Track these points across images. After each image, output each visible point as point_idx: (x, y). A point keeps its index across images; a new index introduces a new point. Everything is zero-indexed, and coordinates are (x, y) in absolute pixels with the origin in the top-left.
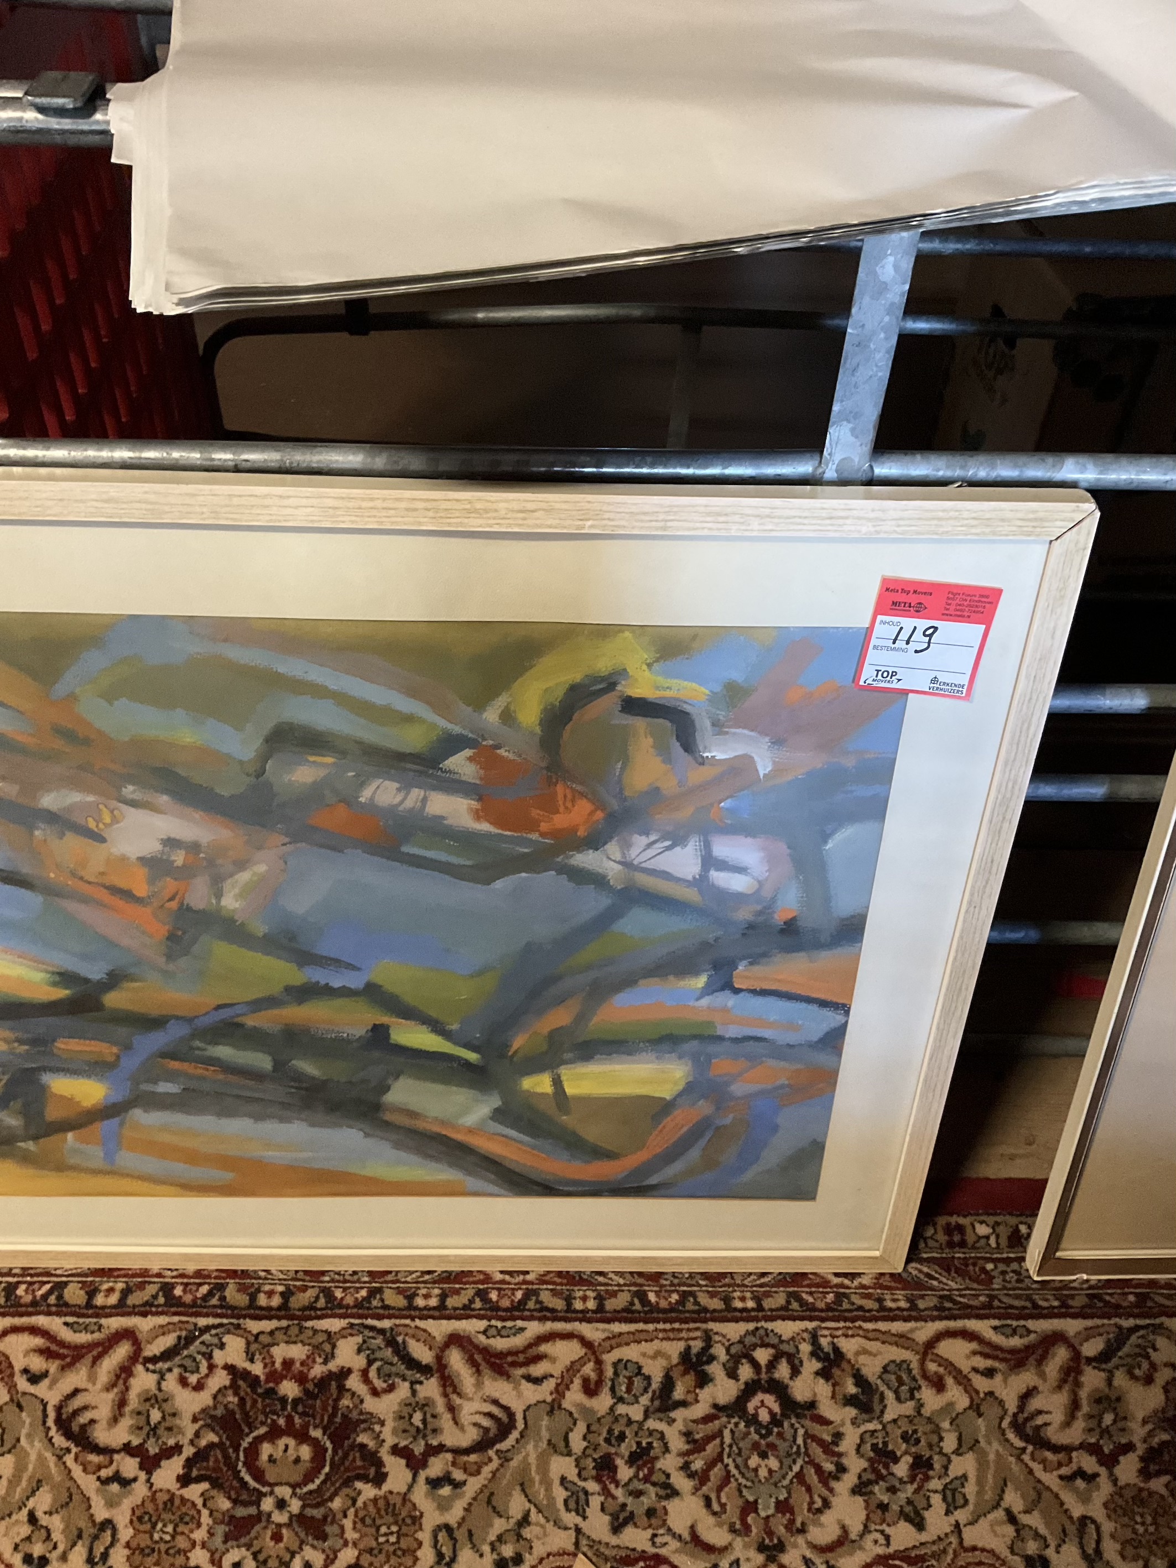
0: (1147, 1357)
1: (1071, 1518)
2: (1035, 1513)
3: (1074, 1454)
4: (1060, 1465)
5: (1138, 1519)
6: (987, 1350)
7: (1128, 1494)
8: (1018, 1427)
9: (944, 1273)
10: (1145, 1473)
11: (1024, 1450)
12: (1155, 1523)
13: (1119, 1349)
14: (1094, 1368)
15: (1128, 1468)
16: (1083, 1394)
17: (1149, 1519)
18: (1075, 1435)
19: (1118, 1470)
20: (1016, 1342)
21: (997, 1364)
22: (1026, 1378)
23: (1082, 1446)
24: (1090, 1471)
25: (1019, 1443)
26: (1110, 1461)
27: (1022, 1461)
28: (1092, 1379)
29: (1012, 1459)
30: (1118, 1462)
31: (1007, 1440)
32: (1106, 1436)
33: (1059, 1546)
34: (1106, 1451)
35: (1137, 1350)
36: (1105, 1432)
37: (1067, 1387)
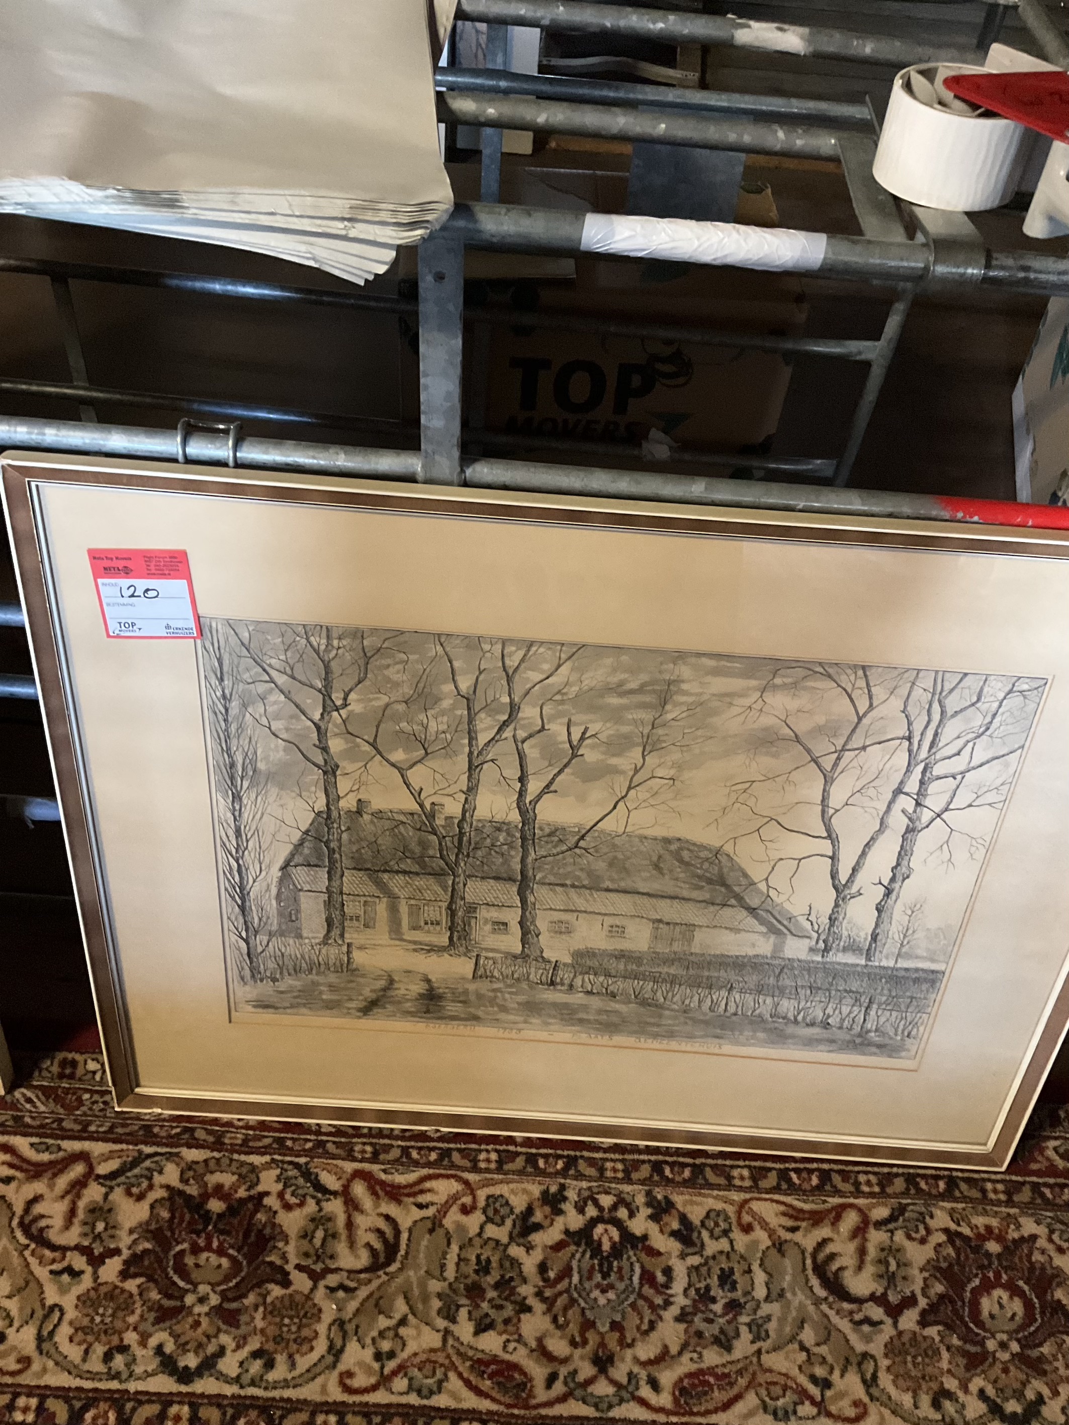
0: (150, 1179)
1: (43, 1305)
2: (15, 1299)
3: (69, 1254)
4: (54, 1261)
5: (101, 1311)
6: (15, 1161)
7: (103, 1290)
8: (25, 1227)
9: (43, 1098)
10: (125, 1275)
11: (28, 1246)
12: (113, 1315)
13: (130, 1169)
14: (99, 1183)
15: (111, 1270)
16: (81, 1204)
17: (110, 1311)
18: (73, 1237)
19: (102, 1271)
20: (45, 1157)
21: (18, 1174)
22: (38, 1187)
23: (77, 1248)
24: (77, 1267)
25: (23, 1240)
26: (96, 1261)
27: (23, 1256)
28: (94, 1193)
29: (15, 1254)
30: (104, 1263)
31: (14, 1237)
32: (98, 1242)
33: (22, 1326)
34: (96, 1252)
35: (146, 1173)
36: (98, 1237)
37: (69, 1198)
